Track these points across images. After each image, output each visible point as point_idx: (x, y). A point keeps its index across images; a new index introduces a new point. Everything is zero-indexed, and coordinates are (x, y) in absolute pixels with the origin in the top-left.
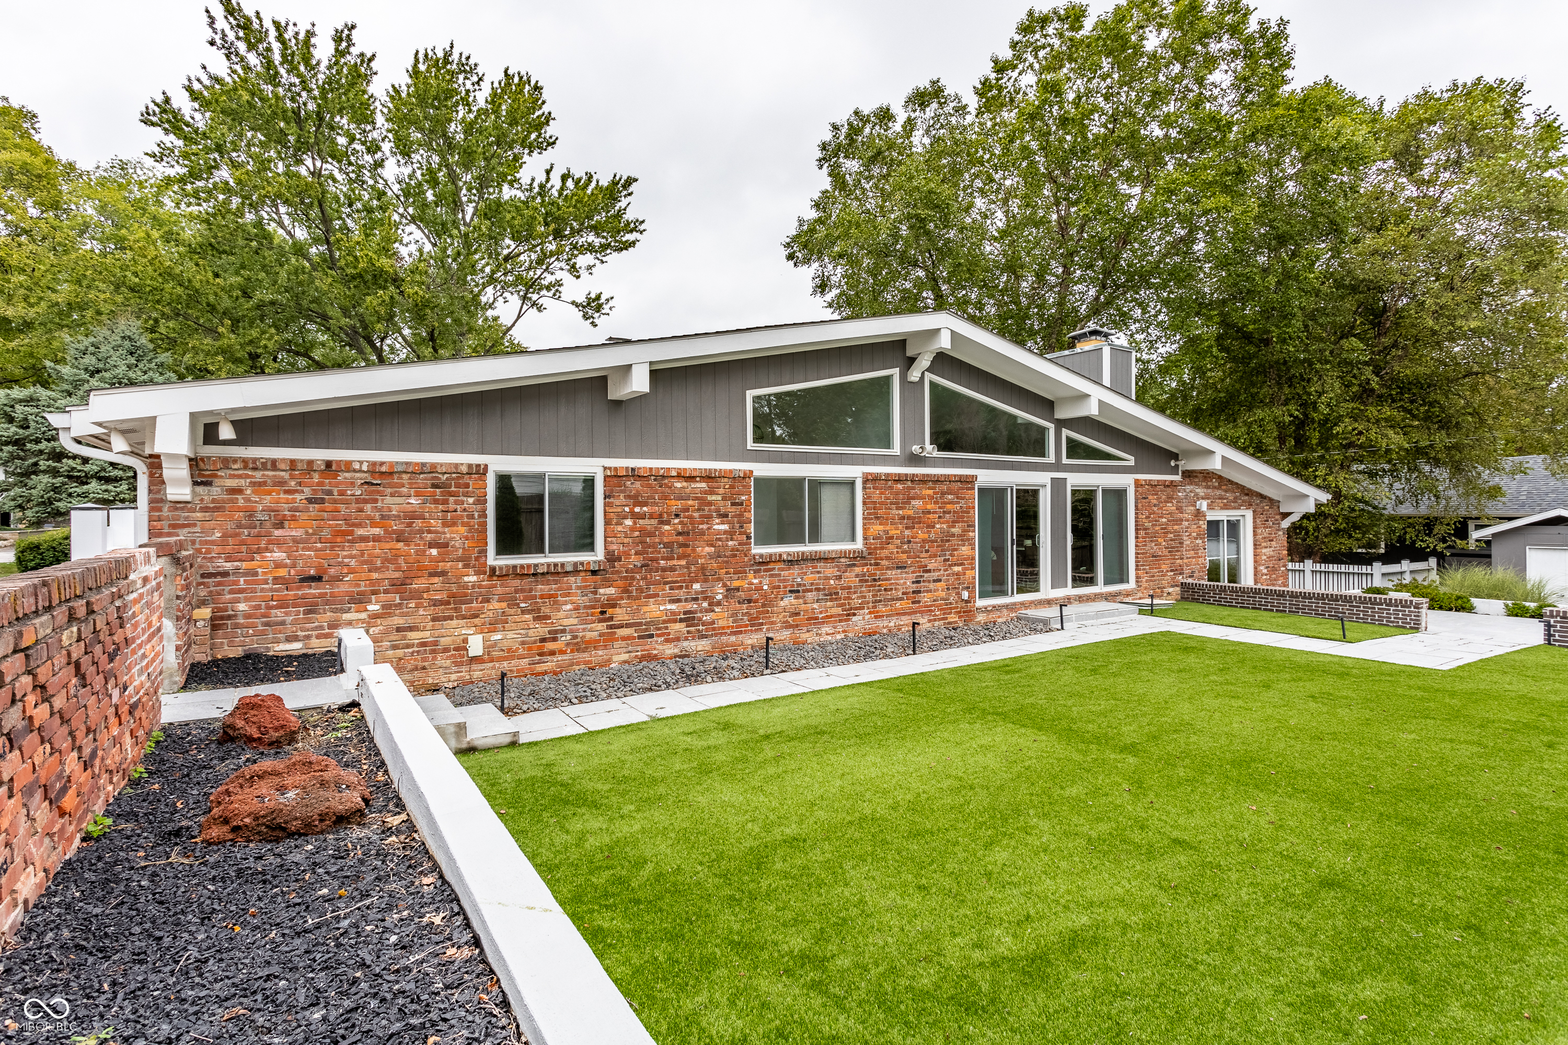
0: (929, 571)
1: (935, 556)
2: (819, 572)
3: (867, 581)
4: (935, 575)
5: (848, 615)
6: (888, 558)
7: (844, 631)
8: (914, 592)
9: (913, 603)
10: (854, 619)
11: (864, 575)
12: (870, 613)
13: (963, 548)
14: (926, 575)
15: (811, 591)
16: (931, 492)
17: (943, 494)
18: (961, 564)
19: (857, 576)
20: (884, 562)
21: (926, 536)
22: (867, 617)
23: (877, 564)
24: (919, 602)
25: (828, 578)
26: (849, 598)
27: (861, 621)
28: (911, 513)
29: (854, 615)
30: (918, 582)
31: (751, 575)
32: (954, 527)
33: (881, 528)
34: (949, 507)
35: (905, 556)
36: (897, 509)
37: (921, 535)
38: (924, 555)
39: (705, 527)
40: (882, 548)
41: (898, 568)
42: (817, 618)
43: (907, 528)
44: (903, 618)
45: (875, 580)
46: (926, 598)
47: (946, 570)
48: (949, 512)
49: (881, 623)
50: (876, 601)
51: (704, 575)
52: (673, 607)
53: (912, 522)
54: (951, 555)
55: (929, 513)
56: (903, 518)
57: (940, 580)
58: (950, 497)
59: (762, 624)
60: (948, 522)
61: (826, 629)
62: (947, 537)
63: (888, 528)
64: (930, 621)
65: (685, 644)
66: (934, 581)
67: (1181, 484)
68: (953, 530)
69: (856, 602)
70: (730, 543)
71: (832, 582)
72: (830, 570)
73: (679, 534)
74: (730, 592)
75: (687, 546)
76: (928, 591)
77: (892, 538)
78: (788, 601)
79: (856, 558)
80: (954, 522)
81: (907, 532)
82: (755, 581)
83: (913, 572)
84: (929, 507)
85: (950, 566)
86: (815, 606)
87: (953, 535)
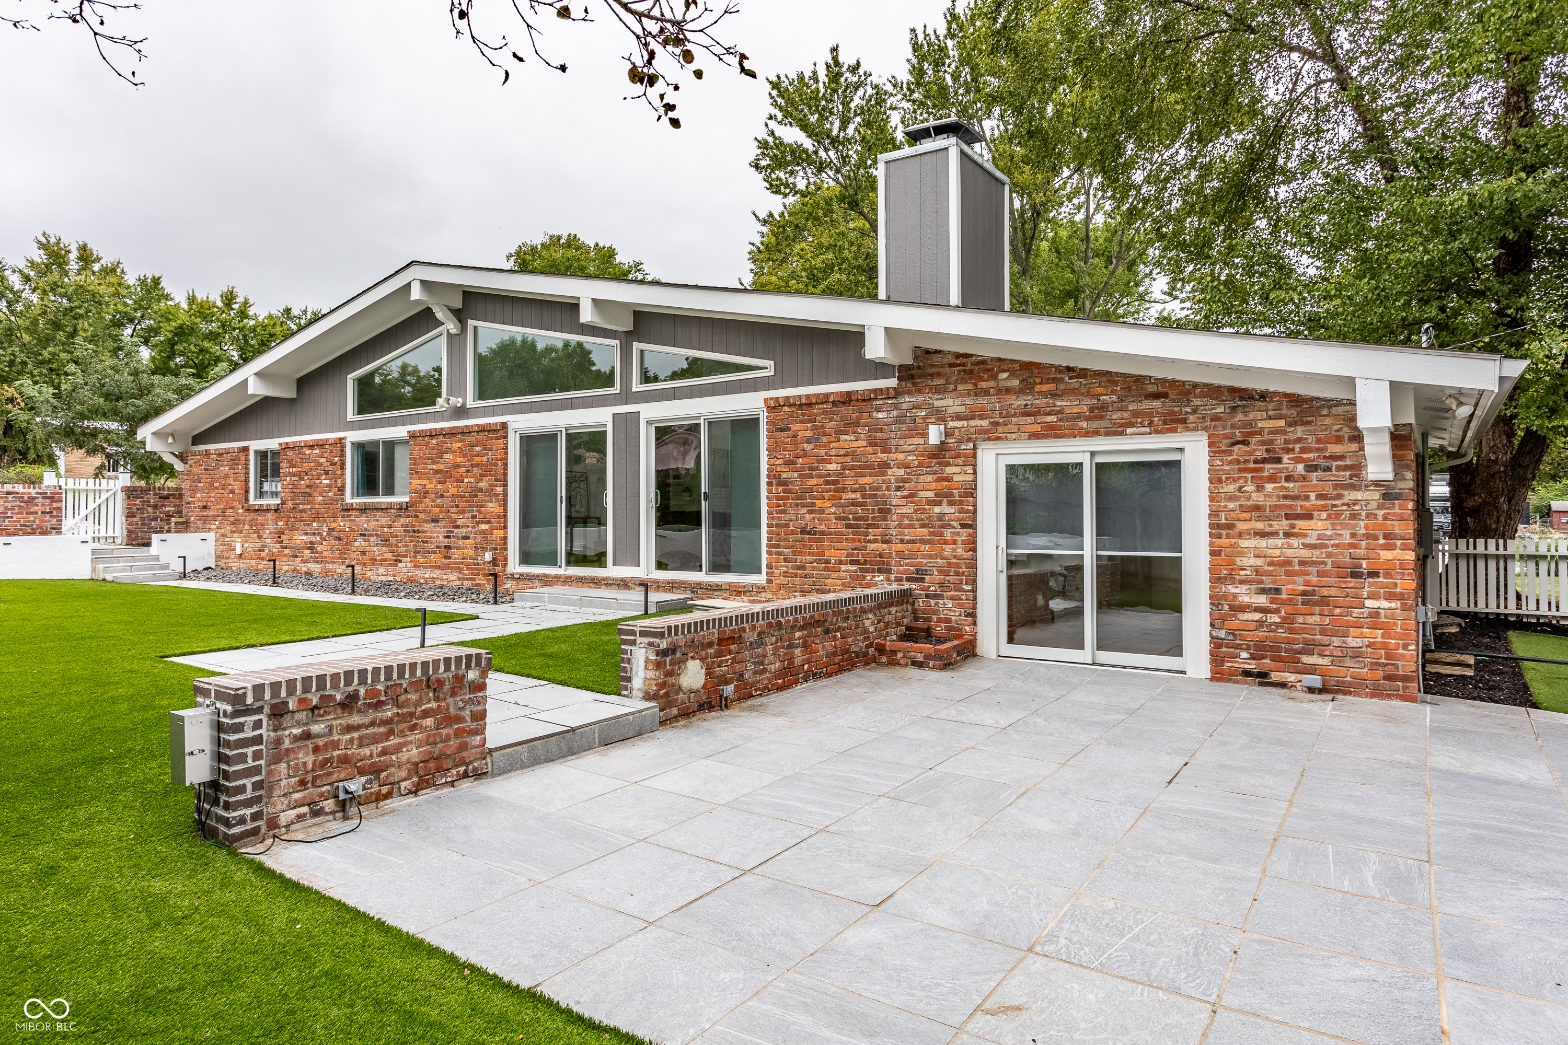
0: (458, 527)
1: (463, 512)
2: (377, 520)
3: (408, 531)
4: (462, 532)
5: (396, 561)
6: (424, 511)
7: (394, 575)
8: (445, 547)
9: (445, 557)
10: (400, 565)
11: (407, 526)
12: (411, 562)
13: (490, 505)
14: (456, 530)
15: (372, 536)
16: (459, 445)
17: (472, 445)
18: (488, 522)
19: (402, 526)
20: (421, 515)
21: (455, 490)
22: (409, 565)
23: (416, 517)
24: (450, 558)
25: (383, 527)
26: (397, 546)
27: (405, 568)
28: (442, 467)
29: (400, 561)
30: (448, 537)
31: (340, 519)
32: (481, 481)
33: (419, 482)
34: (477, 459)
35: (437, 510)
36: (433, 463)
37: (453, 490)
38: (454, 510)
39: (318, 482)
40: (421, 502)
41: (433, 521)
42: (376, 560)
43: (440, 482)
44: (436, 571)
45: (414, 531)
46: (456, 554)
47: (473, 527)
48: (477, 465)
49: (420, 573)
50: (416, 552)
51: (317, 517)
52: (304, 537)
53: (444, 476)
54: (478, 511)
55: (459, 467)
56: (437, 472)
57: (468, 538)
58: (478, 449)
59: (346, 559)
60: (474, 476)
61: (382, 570)
62: (475, 491)
63: (424, 482)
64: (459, 579)
65: (310, 565)
66: (463, 538)
67: (898, 392)
68: (480, 484)
69: (402, 550)
70: (330, 494)
71: (385, 530)
72: (384, 519)
73: (308, 487)
74: (331, 530)
75: (310, 495)
76: (458, 548)
77: (427, 492)
78: (360, 542)
79: (403, 509)
80: (482, 476)
81: (439, 486)
82: (342, 524)
83: (444, 527)
84: (458, 460)
85: (478, 523)
86: (375, 549)
87: (481, 490)
